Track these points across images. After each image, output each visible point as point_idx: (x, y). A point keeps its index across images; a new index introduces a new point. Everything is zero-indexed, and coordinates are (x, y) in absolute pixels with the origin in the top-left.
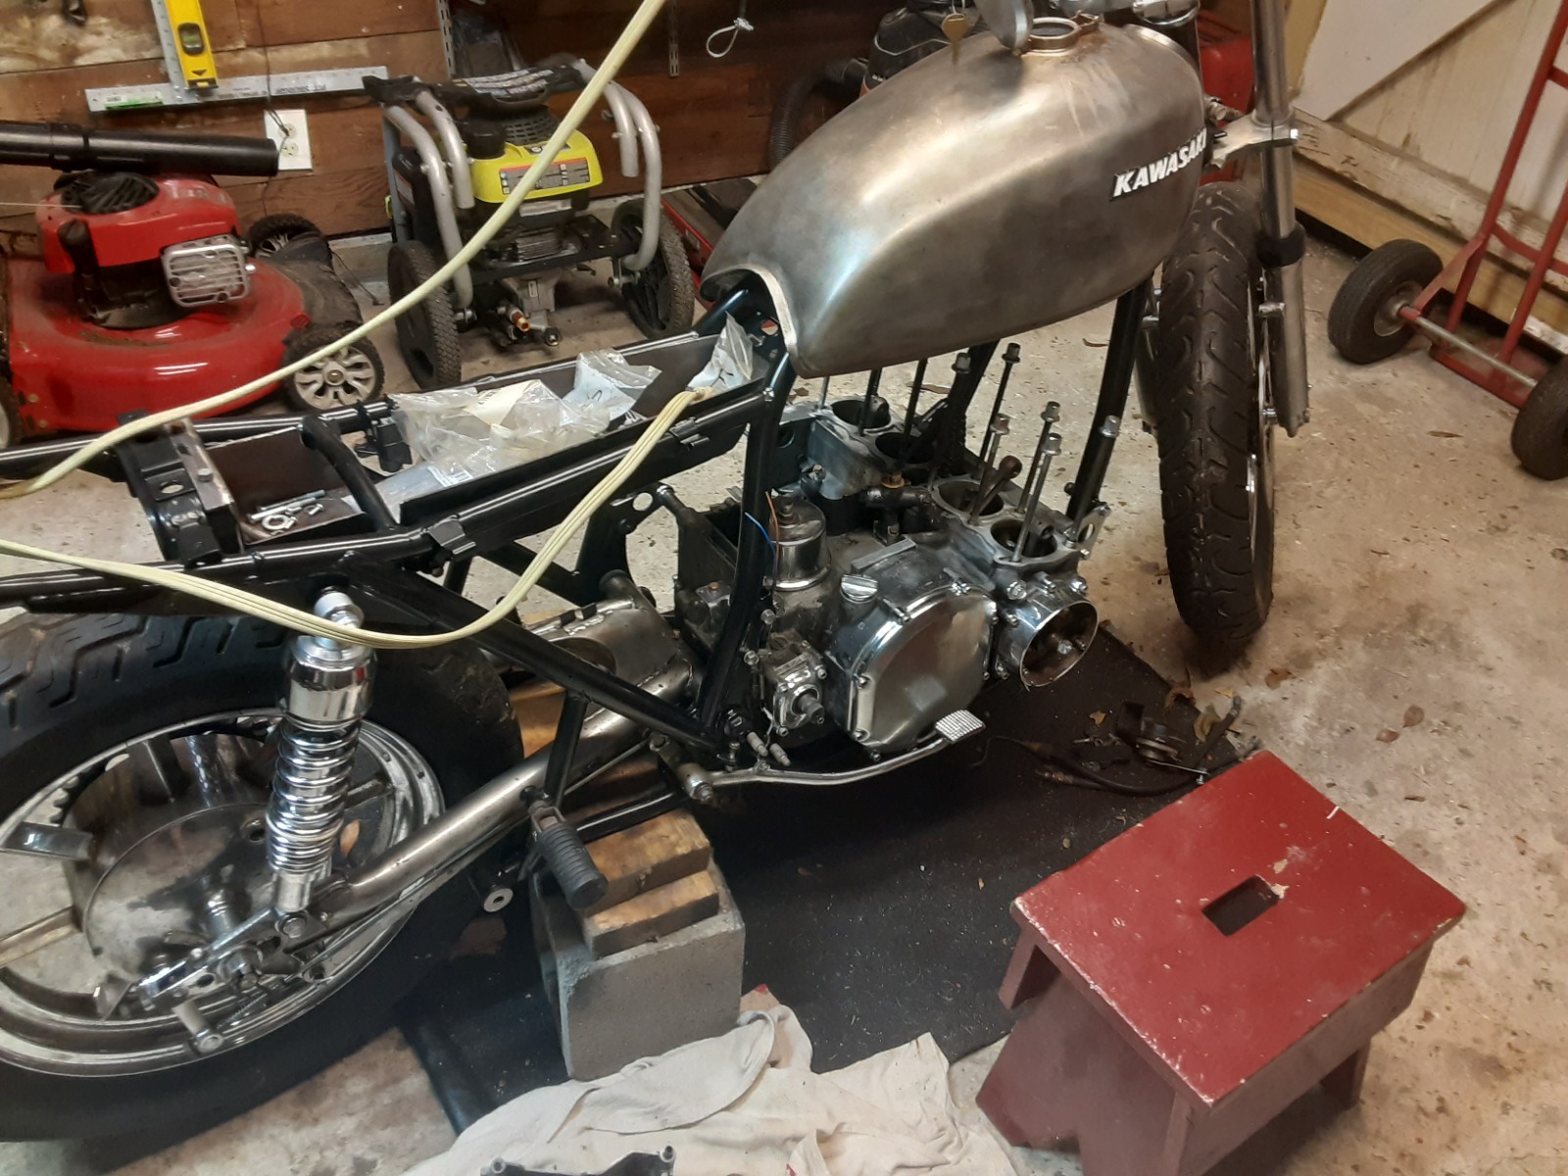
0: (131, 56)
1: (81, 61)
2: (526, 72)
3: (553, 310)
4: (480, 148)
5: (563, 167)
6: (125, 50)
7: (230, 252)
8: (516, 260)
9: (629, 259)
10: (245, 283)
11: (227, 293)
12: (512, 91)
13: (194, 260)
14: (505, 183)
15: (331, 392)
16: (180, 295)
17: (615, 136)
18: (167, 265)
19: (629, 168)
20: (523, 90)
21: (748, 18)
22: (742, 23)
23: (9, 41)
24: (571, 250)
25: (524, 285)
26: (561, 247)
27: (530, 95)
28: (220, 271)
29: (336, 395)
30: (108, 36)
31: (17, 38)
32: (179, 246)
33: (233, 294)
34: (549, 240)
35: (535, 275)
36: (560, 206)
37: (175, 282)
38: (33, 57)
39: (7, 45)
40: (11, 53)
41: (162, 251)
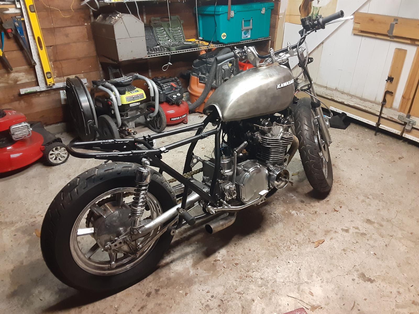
0: (30, 81)
1: (18, 83)
2: (126, 77)
3: (134, 127)
4: (122, 93)
5: (139, 95)
6: (28, 80)
7: (26, 125)
8: (128, 117)
9: (151, 114)
10: (30, 132)
11: (26, 135)
12: (125, 81)
13: (18, 128)
14: (127, 100)
15: (58, 158)
16: (14, 137)
17: (149, 88)
18: (11, 130)
19: (152, 95)
20: (127, 80)
21: (170, 62)
22: (170, 63)
23: (3, 79)
24: (139, 113)
25: (128, 122)
26: (137, 113)
27: (128, 81)
28: (24, 130)
29: (59, 159)
30: (25, 77)
31: (4, 79)
32: (14, 126)
33: (27, 136)
34: (134, 112)
35: (131, 120)
36: (138, 104)
37: (13, 134)
38: (8, 83)
39: (2, 81)
40: (2, 82)
41: (10, 127)
